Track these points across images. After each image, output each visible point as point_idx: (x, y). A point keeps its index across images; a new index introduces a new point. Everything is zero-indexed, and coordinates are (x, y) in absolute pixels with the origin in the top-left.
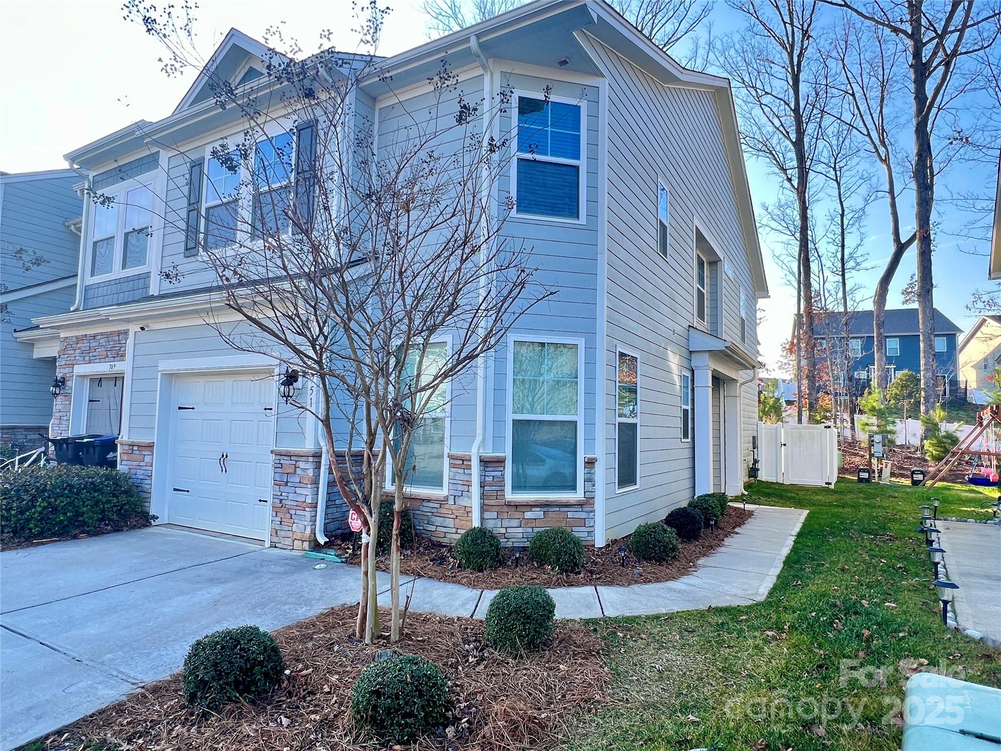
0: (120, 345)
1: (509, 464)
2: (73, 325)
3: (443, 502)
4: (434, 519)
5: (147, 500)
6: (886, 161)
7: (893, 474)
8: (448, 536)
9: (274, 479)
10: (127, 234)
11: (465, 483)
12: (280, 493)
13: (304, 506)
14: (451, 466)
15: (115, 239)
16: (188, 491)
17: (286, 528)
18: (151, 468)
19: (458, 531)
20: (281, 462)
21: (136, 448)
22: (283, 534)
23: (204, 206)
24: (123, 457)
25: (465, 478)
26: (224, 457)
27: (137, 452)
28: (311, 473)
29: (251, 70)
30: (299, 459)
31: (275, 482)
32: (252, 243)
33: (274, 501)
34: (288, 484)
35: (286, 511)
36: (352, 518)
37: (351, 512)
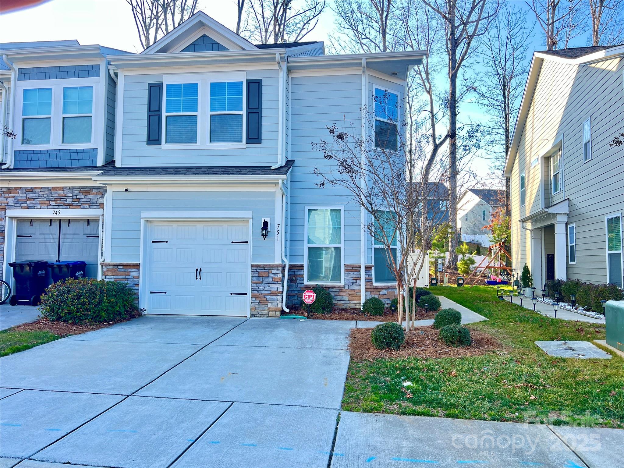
0: (67, 198)
1: (373, 268)
2: (10, 180)
3: (341, 288)
4: (336, 297)
5: (137, 299)
6: (429, 92)
7: (449, 282)
8: (345, 305)
9: (252, 280)
10: (64, 118)
11: (354, 278)
12: (257, 288)
13: (276, 293)
14: (346, 270)
15: (52, 120)
16: (165, 293)
17: (264, 306)
18: (138, 280)
19: (351, 302)
20: (258, 270)
21: (122, 267)
22: (261, 309)
23: (164, 114)
24: (107, 273)
25: (355, 276)
26: (199, 271)
27: (123, 270)
28: (280, 275)
29: (204, 36)
30: (271, 268)
31: (253, 282)
32: (212, 144)
33: (252, 292)
34: (264, 282)
35: (262, 296)
36: (305, 298)
37: (304, 295)
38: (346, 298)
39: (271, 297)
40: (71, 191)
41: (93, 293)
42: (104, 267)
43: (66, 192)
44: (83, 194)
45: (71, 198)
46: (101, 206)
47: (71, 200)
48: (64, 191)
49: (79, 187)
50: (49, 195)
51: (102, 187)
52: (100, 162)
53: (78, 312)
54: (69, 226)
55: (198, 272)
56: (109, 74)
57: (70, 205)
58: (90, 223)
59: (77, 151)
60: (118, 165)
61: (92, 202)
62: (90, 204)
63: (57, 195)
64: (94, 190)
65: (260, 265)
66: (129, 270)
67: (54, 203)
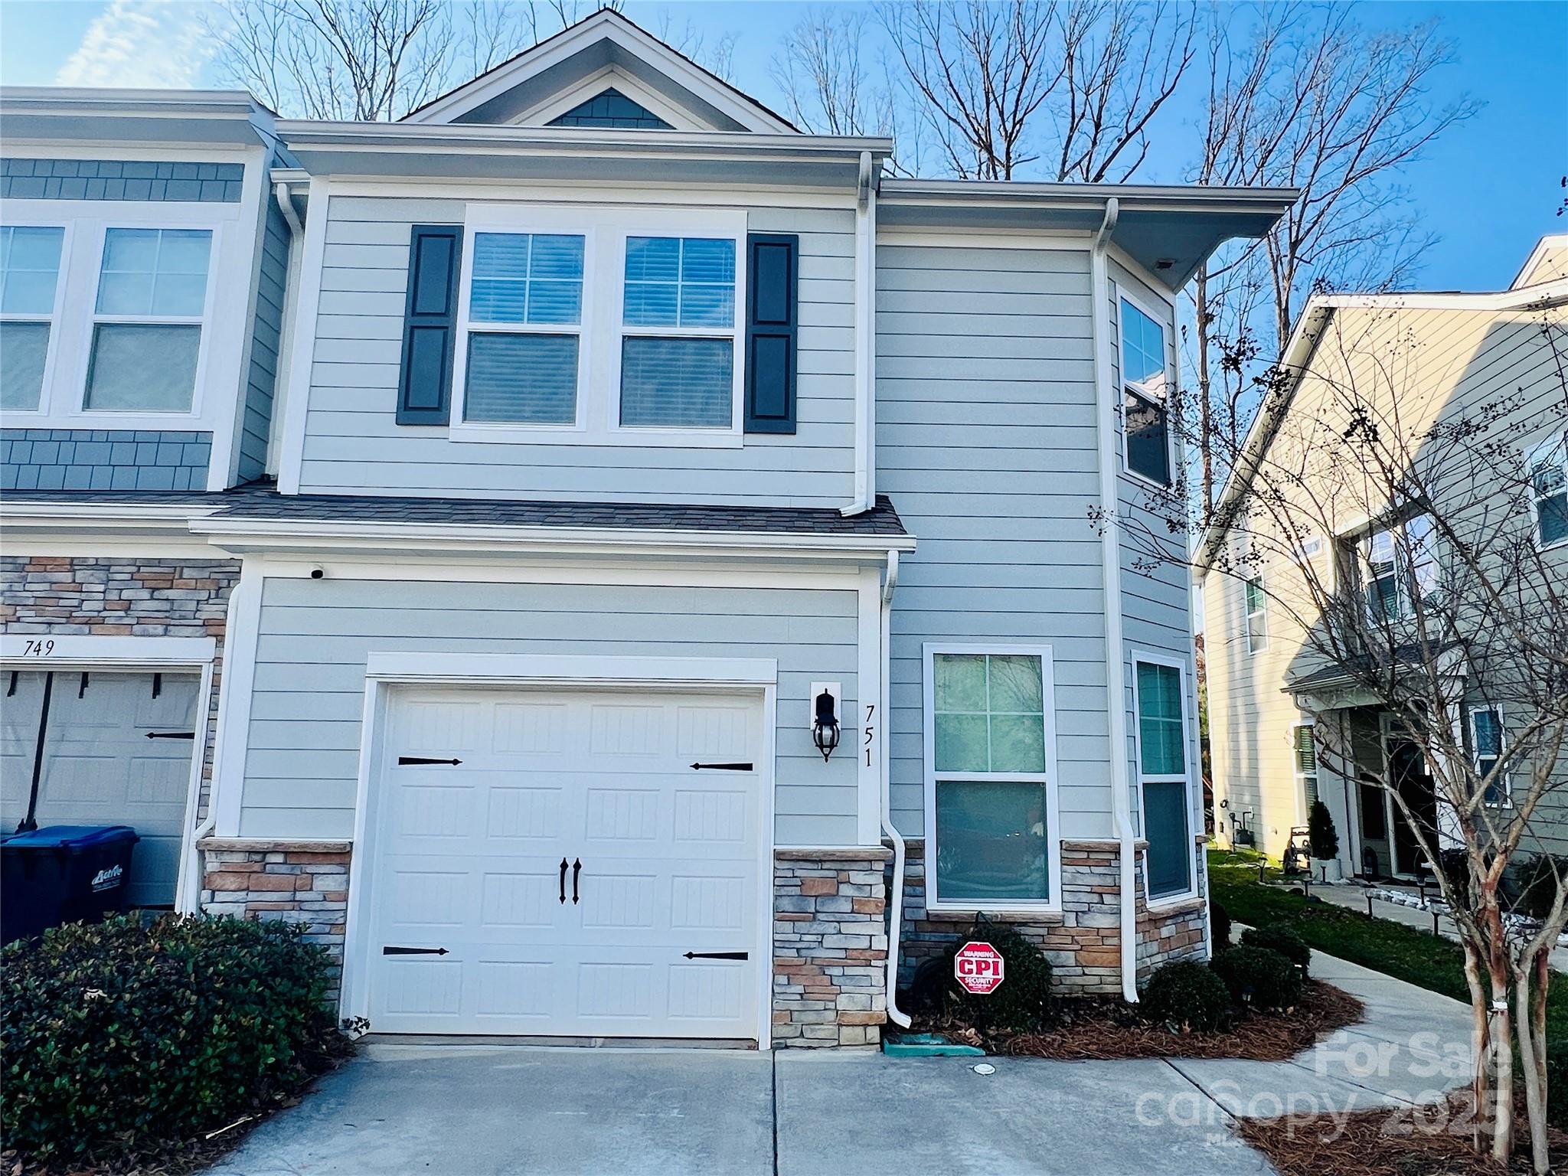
1: (1145, 853)
3: (1052, 925)
5: (333, 982)
8: (1069, 981)
9: (776, 910)
10: (99, 327)
11: (1095, 889)
12: (797, 937)
13: (867, 957)
14: (1065, 862)
15: (54, 330)
16: (442, 952)
17: (820, 1005)
18: (342, 906)
19: (1087, 971)
20: (798, 873)
21: (280, 858)
22: (811, 1017)
23: (464, 324)
24: (218, 882)
25: (1096, 881)
26: (570, 870)
27: (284, 869)
28: (880, 892)
29: (611, 93)
30: (846, 866)
31: (779, 915)
32: (626, 429)
33: (778, 952)
34: (820, 916)
35: (817, 971)
36: (962, 970)
37: (958, 959)
38: (1069, 958)
39: (849, 971)
40: (102, 575)
41: (166, 998)
42: (211, 858)
43: (80, 576)
44: (147, 584)
45: (101, 596)
46: (215, 629)
47: (100, 606)
48: (74, 571)
49: (134, 562)
50: (17, 587)
51: (219, 564)
52: (218, 478)
53: (86, 1100)
54: (81, 695)
55: (570, 873)
56: (273, 198)
57: (92, 623)
58: (163, 686)
59: (135, 438)
60: (286, 487)
61: (177, 615)
62: (169, 623)
63: (46, 586)
64: (187, 573)
65: (810, 854)
66: (310, 869)
67: (33, 613)
